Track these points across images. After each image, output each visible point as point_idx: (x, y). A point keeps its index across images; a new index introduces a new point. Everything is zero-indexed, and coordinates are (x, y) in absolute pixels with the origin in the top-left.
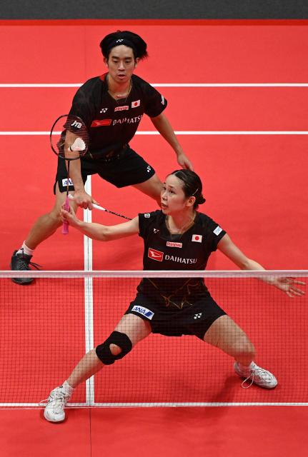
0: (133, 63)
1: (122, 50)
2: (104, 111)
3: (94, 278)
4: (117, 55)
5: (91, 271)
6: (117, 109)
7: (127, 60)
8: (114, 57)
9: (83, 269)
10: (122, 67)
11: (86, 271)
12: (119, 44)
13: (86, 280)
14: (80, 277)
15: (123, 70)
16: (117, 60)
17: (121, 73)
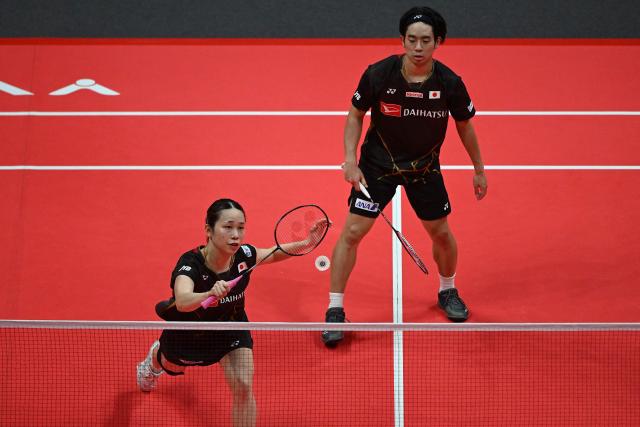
0: (432, 43)
1: (420, 28)
2: (391, 91)
3: (404, 332)
4: (413, 33)
5: (401, 322)
6: (409, 94)
7: (425, 39)
8: (410, 36)
9: (392, 321)
10: (419, 47)
11: (395, 323)
12: (418, 20)
13: (395, 334)
14: (389, 330)
15: (420, 51)
16: (414, 39)
17: (418, 54)
